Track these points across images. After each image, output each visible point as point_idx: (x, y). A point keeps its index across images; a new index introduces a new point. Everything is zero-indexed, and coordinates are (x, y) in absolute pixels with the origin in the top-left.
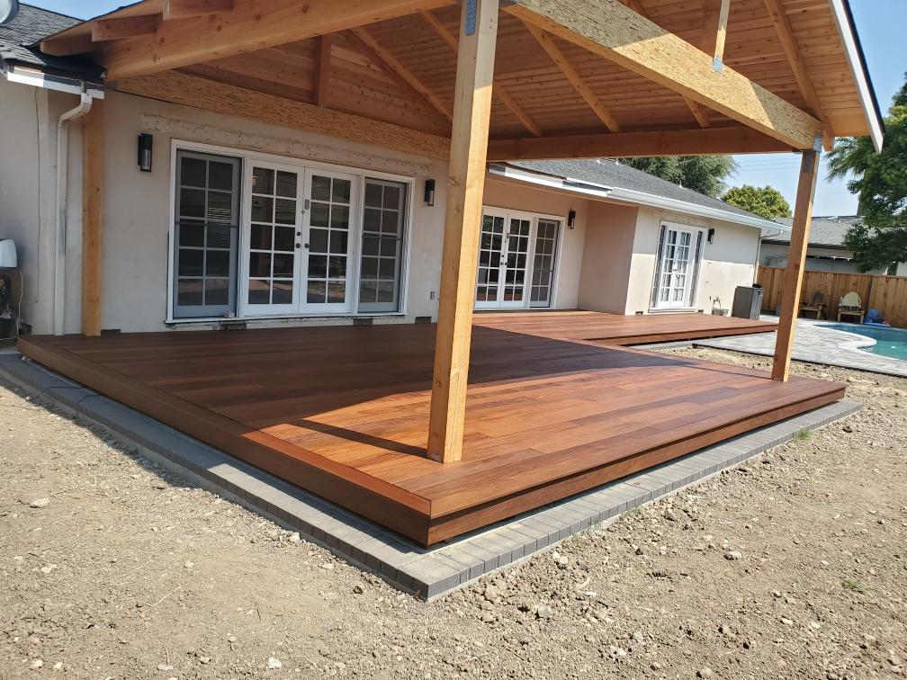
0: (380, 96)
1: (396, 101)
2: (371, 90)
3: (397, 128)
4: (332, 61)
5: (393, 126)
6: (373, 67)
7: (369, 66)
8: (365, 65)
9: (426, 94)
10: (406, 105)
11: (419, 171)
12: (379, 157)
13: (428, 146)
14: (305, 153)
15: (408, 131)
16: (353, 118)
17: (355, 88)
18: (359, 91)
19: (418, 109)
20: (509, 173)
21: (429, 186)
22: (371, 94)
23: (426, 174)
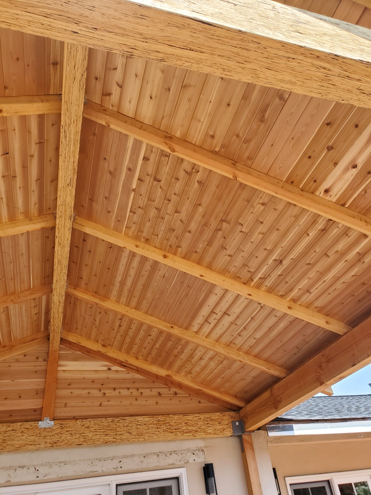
0: (125, 392)
1: (146, 392)
2: (115, 389)
3: (146, 419)
4: (61, 375)
5: (140, 418)
6: (115, 368)
7: (109, 369)
8: (106, 368)
9: (168, 376)
10: (160, 394)
11: (191, 458)
12: (133, 456)
13: (190, 428)
14: (32, 477)
15: (160, 418)
16: (86, 423)
17: (95, 392)
18: (100, 394)
19: (176, 394)
20: (299, 430)
21: (208, 471)
22: (116, 393)
23: (202, 460)
